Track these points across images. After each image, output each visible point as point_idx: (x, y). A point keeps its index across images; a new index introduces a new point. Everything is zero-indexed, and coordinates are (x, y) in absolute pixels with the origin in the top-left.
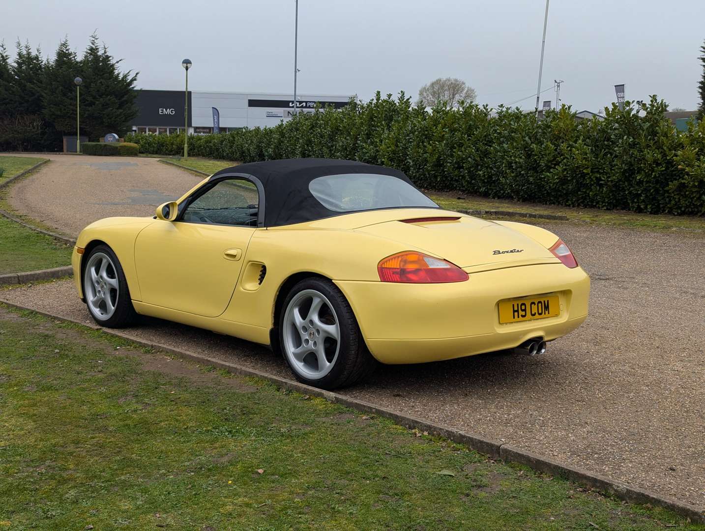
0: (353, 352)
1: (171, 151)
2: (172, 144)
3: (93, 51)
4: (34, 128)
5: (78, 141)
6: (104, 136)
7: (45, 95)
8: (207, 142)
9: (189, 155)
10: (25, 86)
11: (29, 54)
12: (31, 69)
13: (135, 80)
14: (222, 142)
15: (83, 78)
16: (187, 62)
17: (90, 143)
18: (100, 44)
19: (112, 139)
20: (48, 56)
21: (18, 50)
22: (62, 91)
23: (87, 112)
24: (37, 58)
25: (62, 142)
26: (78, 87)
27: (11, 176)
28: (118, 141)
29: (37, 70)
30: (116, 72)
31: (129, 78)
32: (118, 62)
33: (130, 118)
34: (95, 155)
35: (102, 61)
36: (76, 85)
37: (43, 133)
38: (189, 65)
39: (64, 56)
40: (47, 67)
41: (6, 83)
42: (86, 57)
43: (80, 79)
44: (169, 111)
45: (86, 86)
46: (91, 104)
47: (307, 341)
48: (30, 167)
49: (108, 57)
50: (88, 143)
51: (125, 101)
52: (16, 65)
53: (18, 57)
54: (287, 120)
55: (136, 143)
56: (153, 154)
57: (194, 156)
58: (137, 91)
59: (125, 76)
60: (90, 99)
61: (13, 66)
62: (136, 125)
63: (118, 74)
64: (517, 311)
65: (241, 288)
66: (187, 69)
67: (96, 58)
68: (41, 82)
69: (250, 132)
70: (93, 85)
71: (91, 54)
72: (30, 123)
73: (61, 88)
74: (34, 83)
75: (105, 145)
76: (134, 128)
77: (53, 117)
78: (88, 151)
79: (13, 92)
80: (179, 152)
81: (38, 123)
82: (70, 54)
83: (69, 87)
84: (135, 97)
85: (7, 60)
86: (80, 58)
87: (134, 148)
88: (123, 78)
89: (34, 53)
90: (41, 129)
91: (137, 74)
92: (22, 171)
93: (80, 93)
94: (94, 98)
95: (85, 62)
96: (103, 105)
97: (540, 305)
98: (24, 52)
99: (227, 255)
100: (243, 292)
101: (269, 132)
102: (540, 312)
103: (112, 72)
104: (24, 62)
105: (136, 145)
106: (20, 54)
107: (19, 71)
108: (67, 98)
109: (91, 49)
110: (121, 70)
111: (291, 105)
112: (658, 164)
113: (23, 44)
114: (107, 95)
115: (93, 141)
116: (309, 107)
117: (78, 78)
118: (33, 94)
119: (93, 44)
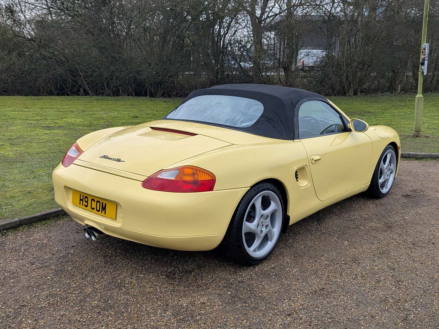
64: (82, 200)
97: (98, 203)
102: (98, 209)
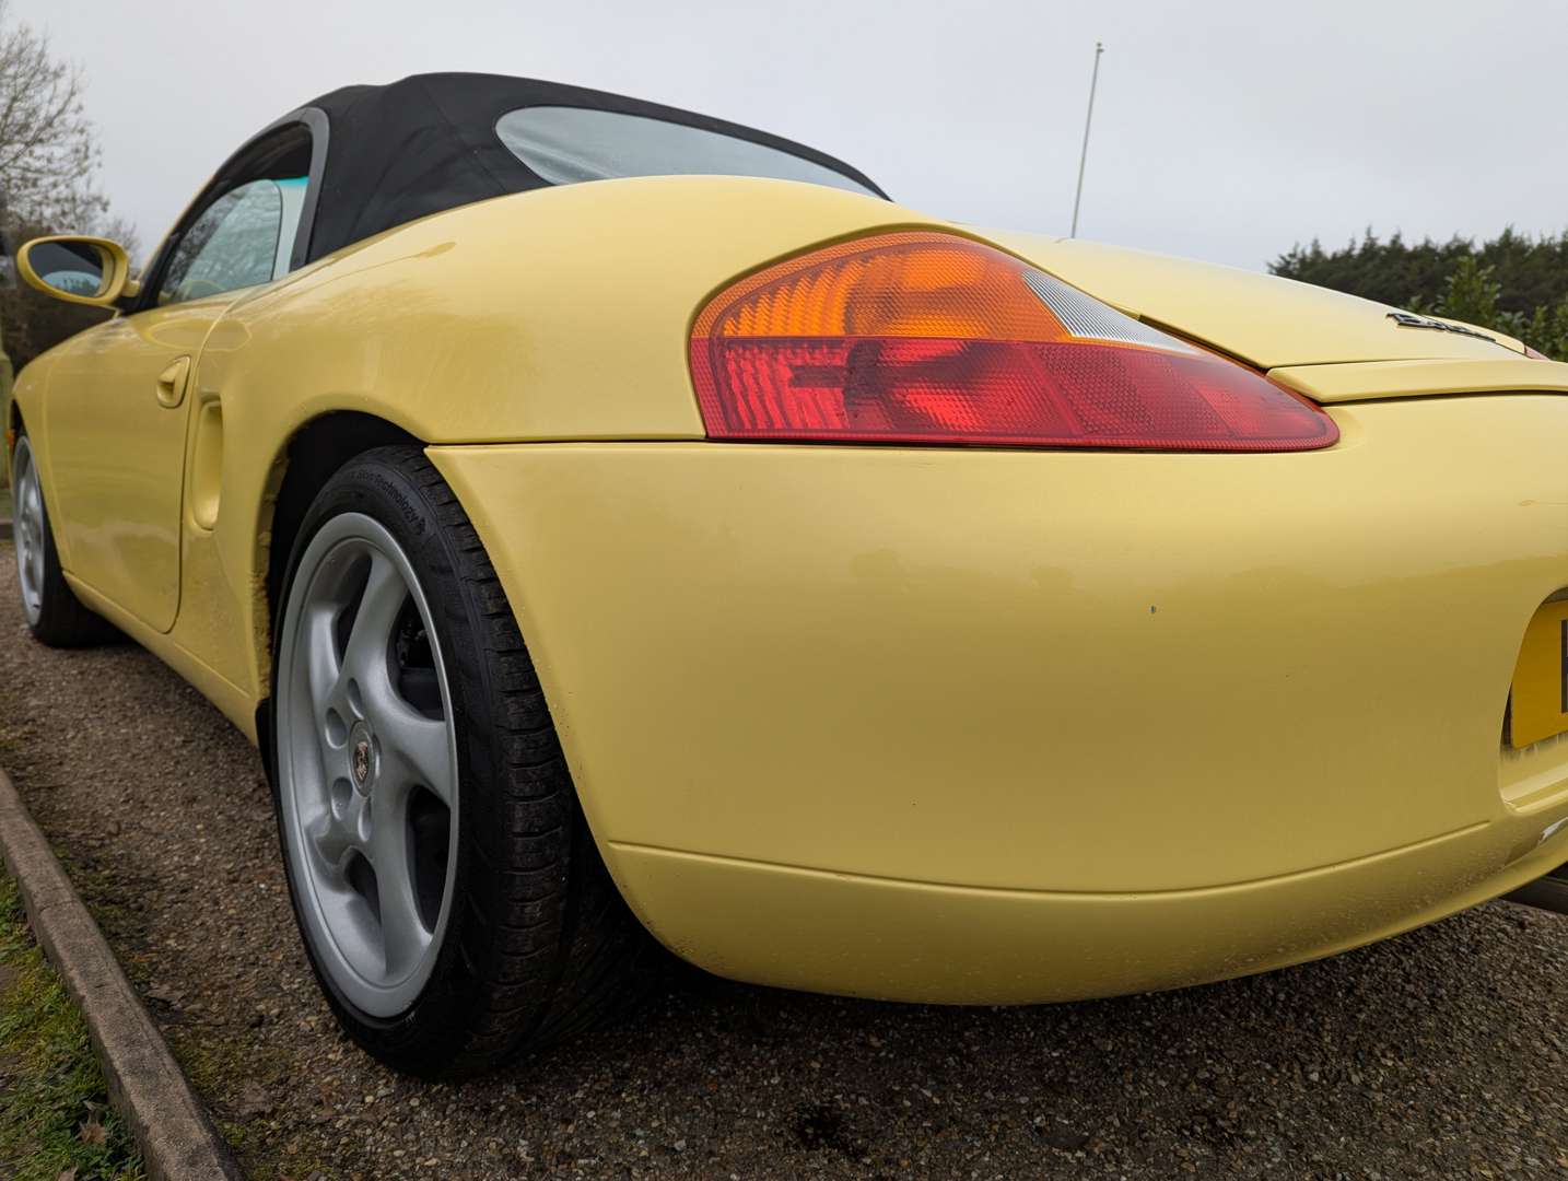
0: (534, 910)
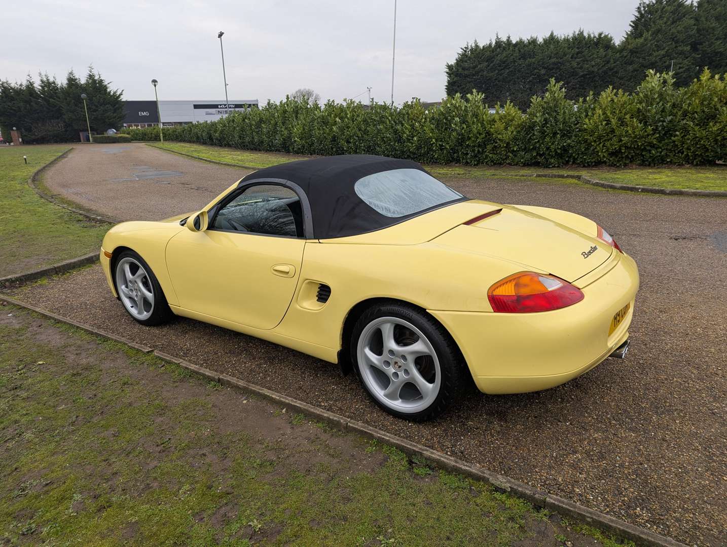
1: (151, 138)
2: (152, 134)
3: (91, 77)
4: (59, 128)
5: (90, 135)
6: (106, 131)
7: (63, 106)
8: (174, 132)
9: (164, 140)
10: (49, 101)
11: (48, 80)
12: (51, 90)
13: (122, 94)
14: (183, 131)
15: (87, 94)
16: (154, 81)
17: (98, 136)
18: (95, 72)
19: (112, 132)
20: (61, 81)
21: (40, 78)
22: (74, 103)
23: (93, 116)
24: (54, 83)
25: (79, 135)
26: (84, 101)
27: (47, 162)
28: (116, 133)
29: (55, 90)
30: (108, 90)
31: (118, 93)
32: (109, 84)
33: (122, 118)
34: (102, 143)
35: (98, 83)
36: (83, 99)
37: (66, 131)
38: (156, 83)
39: (72, 81)
40: (62, 88)
41: (36, 100)
42: (87, 80)
43: (85, 95)
44: (145, 114)
45: (90, 99)
46: (95, 111)
47: (396, 375)
48: (60, 154)
49: (102, 80)
50: (96, 136)
51: (116, 108)
52: (40, 88)
53: (41, 83)
54: (225, 116)
55: (128, 134)
56: (140, 140)
57: (166, 140)
58: (124, 102)
59: (115, 93)
60: (94, 107)
61: (38, 89)
62: (126, 123)
63: (110, 91)
64: (617, 318)
65: (298, 307)
66: (155, 86)
67: (94, 81)
68: (59, 98)
69: (201, 124)
70: (94, 98)
71: (90, 79)
72: (56, 125)
73: (73, 101)
74: (54, 99)
75: (109, 137)
76: (125, 125)
77: (71, 120)
78: (97, 141)
79: (41, 105)
80: (156, 138)
81: (62, 124)
82: (76, 79)
83: (79, 101)
84: (123, 105)
85: (34, 85)
86: (83, 81)
87: (127, 138)
88: (113, 94)
89: (51, 80)
90: (64, 128)
91: (123, 91)
92: (55, 158)
93: (86, 104)
94: (97, 107)
95: (87, 84)
96: (103, 111)
98: (45, 79)
99: (276, 271)
100: (300, 310)
101: (213, 124)
103: (106, 90)
104: (45, 86)
105: (127, 136)
106: (42, 81)
107: (43, 91)
108: (79, 107)
109: (90, 75)
110: (112, 88)
111: (219, 107)
112: (480, 134)
113: (43, 74)
114: (105, 105)
115: (99, 134)
116: (230, 108)
117: (83, 95)
118: (55, 106)
119: (91, 72)
